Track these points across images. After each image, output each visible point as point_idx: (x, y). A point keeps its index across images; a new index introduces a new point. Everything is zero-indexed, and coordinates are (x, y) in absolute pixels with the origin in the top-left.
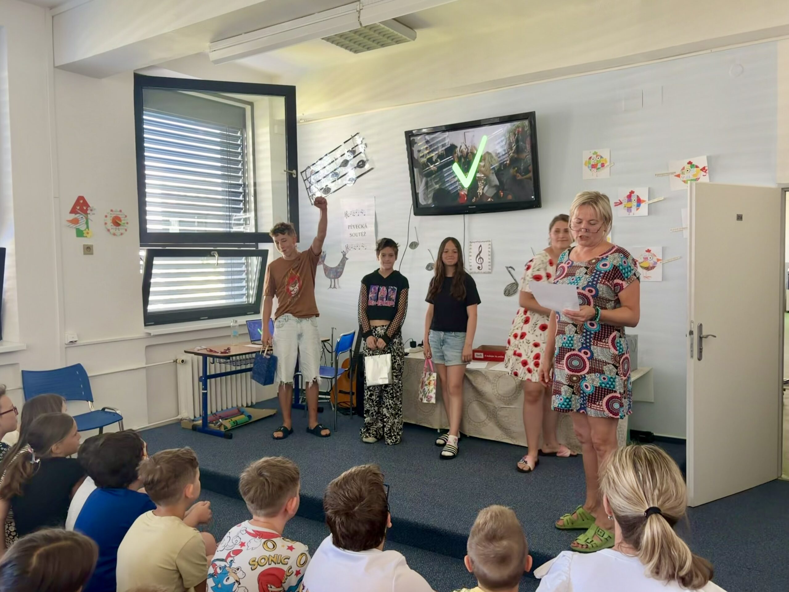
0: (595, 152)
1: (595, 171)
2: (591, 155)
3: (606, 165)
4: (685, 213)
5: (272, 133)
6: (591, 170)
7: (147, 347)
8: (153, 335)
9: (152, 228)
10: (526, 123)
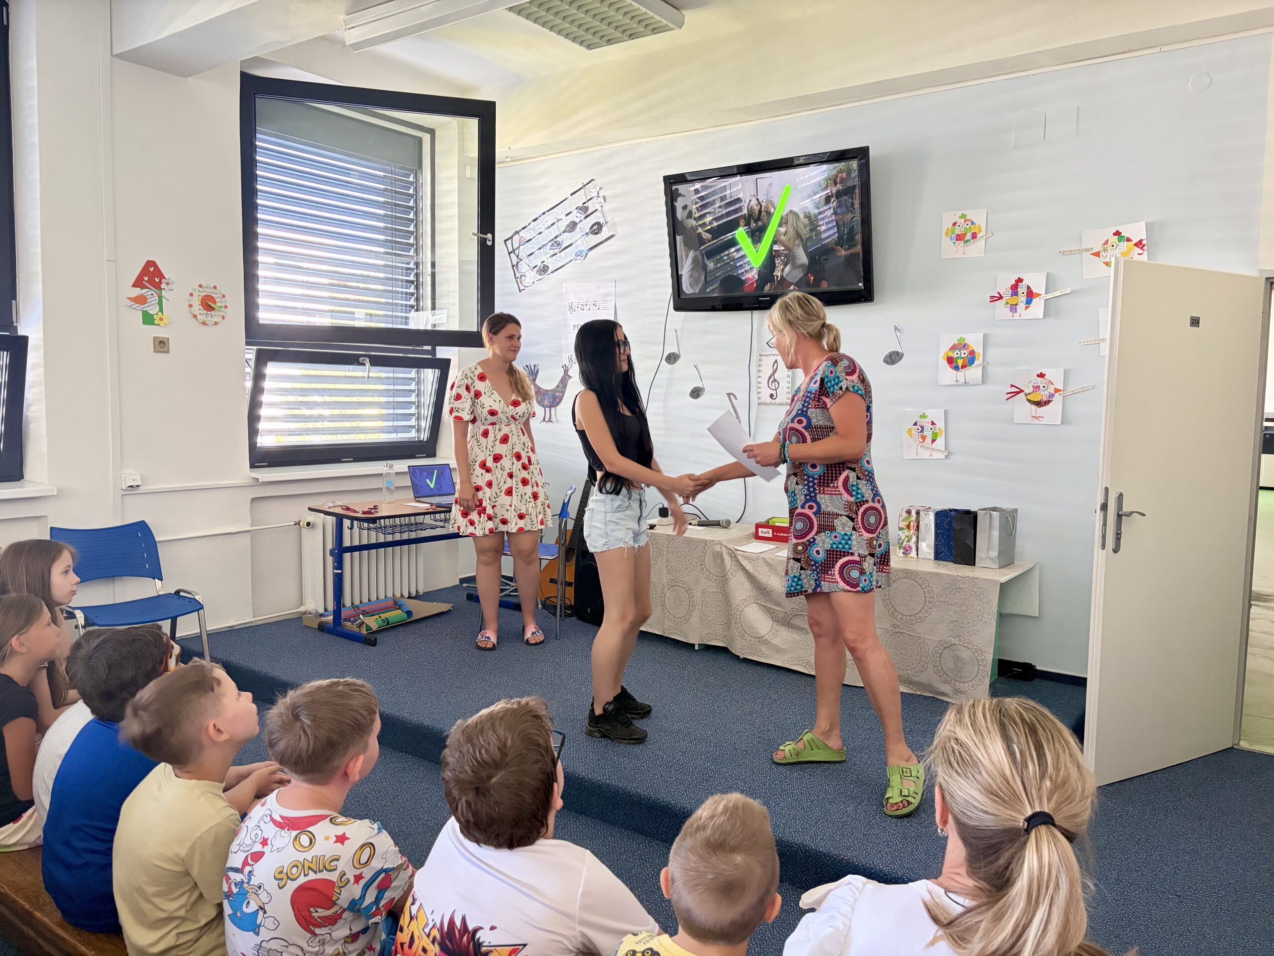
0: (963, 214)
1: (962, 245)
2: (957, 219)
3: (979, 236)
4: (1105, 316)
5: (461, 178)
6: (954, 243)
7: (253, 500)
8: (263, 482)
9: (264, 317)
10: (854, 164)
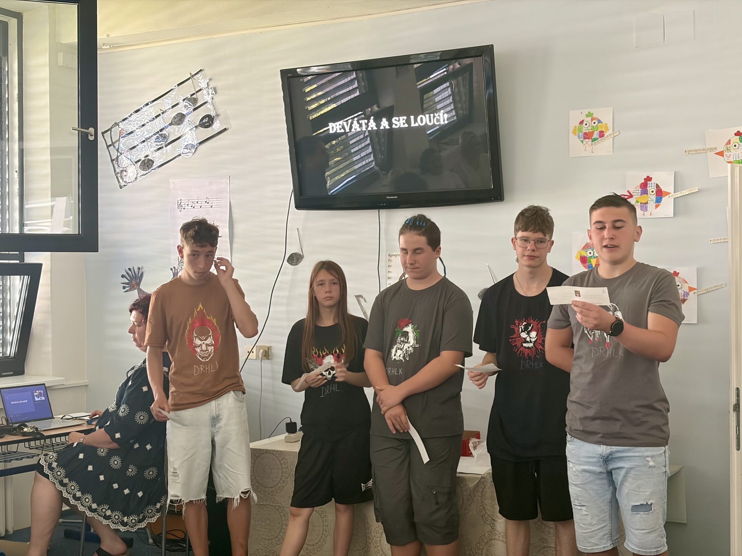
0: (589, 112)
1: (590, 143)
2: (583, 117)
3: (606, 135)
5: (53, 65)
6: (582, 142)
